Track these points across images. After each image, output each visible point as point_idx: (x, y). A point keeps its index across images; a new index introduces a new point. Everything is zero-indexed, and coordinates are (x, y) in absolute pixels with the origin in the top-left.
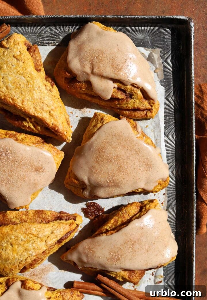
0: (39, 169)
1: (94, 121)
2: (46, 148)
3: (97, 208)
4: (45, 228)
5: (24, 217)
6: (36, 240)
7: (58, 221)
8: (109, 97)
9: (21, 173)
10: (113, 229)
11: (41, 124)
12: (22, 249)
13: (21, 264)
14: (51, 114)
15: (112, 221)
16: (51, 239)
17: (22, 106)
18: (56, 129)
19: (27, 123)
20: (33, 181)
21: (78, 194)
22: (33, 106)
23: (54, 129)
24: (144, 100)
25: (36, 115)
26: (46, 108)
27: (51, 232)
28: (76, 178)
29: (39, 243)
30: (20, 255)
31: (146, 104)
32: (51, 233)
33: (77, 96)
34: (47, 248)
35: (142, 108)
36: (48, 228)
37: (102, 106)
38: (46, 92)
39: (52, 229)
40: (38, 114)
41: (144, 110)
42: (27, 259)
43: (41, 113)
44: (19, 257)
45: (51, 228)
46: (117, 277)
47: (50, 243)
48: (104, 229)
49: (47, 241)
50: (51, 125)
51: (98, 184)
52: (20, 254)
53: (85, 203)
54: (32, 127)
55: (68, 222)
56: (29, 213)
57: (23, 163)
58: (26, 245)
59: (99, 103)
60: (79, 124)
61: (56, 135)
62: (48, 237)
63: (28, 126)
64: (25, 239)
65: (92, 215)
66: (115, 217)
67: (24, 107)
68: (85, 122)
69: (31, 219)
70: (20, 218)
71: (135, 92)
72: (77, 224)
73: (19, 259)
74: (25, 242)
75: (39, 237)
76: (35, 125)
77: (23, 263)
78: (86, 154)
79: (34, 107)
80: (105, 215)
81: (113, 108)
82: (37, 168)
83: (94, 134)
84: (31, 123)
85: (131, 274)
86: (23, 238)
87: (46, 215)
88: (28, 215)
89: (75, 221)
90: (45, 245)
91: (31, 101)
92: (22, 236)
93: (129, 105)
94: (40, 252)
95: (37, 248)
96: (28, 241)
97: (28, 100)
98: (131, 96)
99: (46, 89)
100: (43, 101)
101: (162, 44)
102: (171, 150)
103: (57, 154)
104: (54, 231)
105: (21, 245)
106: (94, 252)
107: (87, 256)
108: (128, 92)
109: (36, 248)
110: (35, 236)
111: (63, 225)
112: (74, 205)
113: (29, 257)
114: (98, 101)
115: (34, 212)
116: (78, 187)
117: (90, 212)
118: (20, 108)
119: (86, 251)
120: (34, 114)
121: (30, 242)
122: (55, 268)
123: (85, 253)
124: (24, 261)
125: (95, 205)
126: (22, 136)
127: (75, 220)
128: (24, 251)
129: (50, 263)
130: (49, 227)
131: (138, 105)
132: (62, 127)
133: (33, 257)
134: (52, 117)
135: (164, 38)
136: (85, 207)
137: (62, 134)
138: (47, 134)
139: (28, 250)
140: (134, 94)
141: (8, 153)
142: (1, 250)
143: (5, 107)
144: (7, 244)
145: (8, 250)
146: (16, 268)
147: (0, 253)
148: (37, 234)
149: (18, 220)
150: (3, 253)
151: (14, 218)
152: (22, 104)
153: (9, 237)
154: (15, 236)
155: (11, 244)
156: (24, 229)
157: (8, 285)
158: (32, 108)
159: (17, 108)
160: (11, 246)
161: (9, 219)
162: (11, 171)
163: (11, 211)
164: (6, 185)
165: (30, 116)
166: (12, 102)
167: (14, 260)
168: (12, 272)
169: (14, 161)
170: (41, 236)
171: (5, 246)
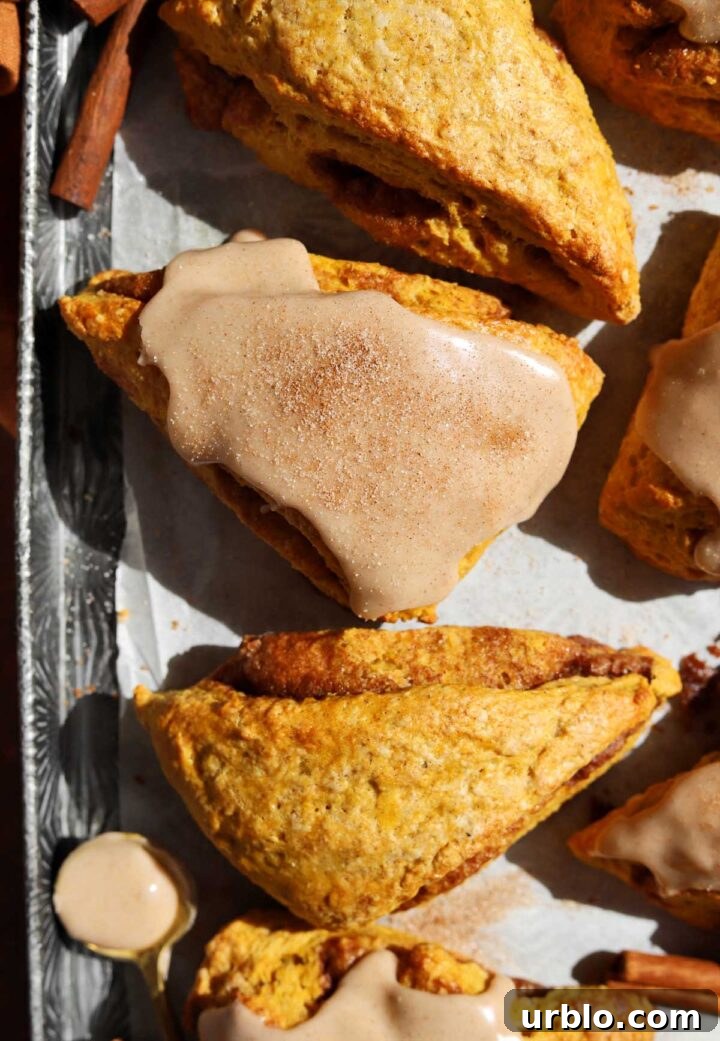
0: (507, 438)
2: (535, 344)
4: (532, 708)
5: (424, 659)
6: (491, 766)
7: (577, 679)
9: (430, 454)
11: (516, 233)
12: (422, 804)
13: (416, 874)
14: (567, 186)
16: (554, 761)
17: (441, 145)
18: (590, 255)
19: (444, 228)
20: (480, 493)
22: (485, 144)
23: (577, 254)
25: (503, 187)
26: (545, 158)
27: (554, 728)
28: (673, 483)
29: (502, 782)
30: (412, 835)
32: (557, 735)
36: (543, 711)
38: (544, 83)
39: (562, 715)
40: (511, 185)
42: (446, 852)
43: (523, 181)
44: (410, 841)
45: (556, 713)
47: (550, 780)
49: (537, 773)
50: (567, 236)
52: (414, 828)
54: (468, 245)
55: (618, 683)
56: (448, 641)
57: (439, 407)
58: (444, 788)
60: (660, 241)
61: (574, 285)
62: (544, 750)
63: (446, 243)
64: (441, 761)
67: (450, 147)
68: (687, 236)
69: (457, 668)
70: (408, 663)
72: (660, 692)
73: (405, 852)
74: (439, 773)
75: (504, 752)
76: (485, 234)
77: (426, 869)
79: (493, 151)
82: (501, 433)
84: (466, 226)
86: (431, 756)
87: (526, 649)
88: (441, 649)
89: (650, 682)
90: (527, 790)
91: (479, 124)
92: (425, 746)
94: (505, 823)
95: (492, 804)
96: (452, 770)
97: (464, 118)
99: (546, 72)
100: (533, 127)
103: (583, 371)
104: (569, 723)
105: (419, 786)
109: (489, 801)
110: (487, 748)
111: (606, 697)
113: (456, 842)
115: (468, 636)
116: (671, 528)
118: (427, 154)
121: (459, 772)
124: (429, 863)
126: (422, 285)
127: (647, 673)
128: (430, 818)
129: (514, 869)
130: (545, 706)
132: (614, 248)
133: (473, 843)
134: (570, 200)
137: (611, 278)
138: (534, 280)
139: (451, 811)
141: (369, 358)
142: (323, 810)
143: (346, 151)
144: (356, 783)
145: (356, 812)
146: (389, 896)
147: (320, 824)
148: (497, 740)
149: (399, 673)
150: (333, 823)
151: (377, 661)
152: (439, 135)
153: (367, 750)
154: (393, 747)
155: (374, 784)
156: (437, 713)
157: (335, 971)
158: (484, 155)
159: (415, 153)
160: (371, 793)
161: (355, 668)
162: (384, 442)
163: (363, 631)
164: (358, 508)
165: (468, 193)
166: (391, 127)
167: (381, 856)
168: (368, 913)
169: (398, 397)
170: (510, 745)
171: (345, 793)
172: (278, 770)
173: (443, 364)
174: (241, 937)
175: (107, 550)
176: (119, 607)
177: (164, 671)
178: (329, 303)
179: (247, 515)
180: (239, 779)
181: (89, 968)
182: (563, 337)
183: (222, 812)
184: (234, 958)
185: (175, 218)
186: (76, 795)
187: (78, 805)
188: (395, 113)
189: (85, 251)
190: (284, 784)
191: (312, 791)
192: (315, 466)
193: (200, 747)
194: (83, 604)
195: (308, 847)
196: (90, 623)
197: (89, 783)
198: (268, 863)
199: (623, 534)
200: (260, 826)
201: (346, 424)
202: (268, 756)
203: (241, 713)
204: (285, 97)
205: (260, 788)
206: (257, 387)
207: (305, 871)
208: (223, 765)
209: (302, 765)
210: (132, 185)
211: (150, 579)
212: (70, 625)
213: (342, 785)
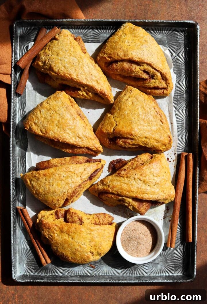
5: (63, 162)
6: (74, 176)
7: (88, 163)
12: (64, 183)
14: (98, 82)
16: (84, 175)
18: (103, 93)
19: (81, 92)
29: (76, 178)
32: (84, 170)
34: (82, 181)
42: (69, 190)
44: (63, 189)
45: (84, 167)
47: (84, 178)
49: (81, 176)
52: (63, 187)
54: (85, 94)
55: (95, 163)
62: (82, 173)
64: (66, 176)
67: (79, 79)
72: (102, 164)
73: (63, 191)
74: (66, 178)
77: (66, 194)
84: (84, 91)
86: (64, 175)
87: (79, 159)
88: (66, 160)
90: (80, 179)
94: (77, 185)
96: (68, 177)
100: (91, 74)
104: (86, 168)
105: (63, 180)
109: (74, 181)
110: (73, 173)
111: (92, 164)
113: (70, 188)
120: (86, 83)
124: (66, 192)
127: (100, 162)
128: (65, 185)
132: (107, 91)
133: (73, 188)
137: (107, 96)
139: (69, 184)
142: (49, 186)
143: (64, 82)
145: (54, 185)
146: (61, 199)
147: (49, 188)
148: (74, 171)
149: (59, 164)
150: (51, 188)
151: (56, 163)
152: (77, 77)
154: (58, 174)
156: (64, 168)
159: (74, 80)
161: (52, 164)
165: (83, 86)
166: (70, 77)
168: (59, 202)
170: (76, 172)
171: (52, 183)
172: (42, 181)
184: (42, 216)
188: (70, 75)
190: (43, 183)
191: (47, 183)
195: (48, 192)
198: (43, 197)
200: (40, 190)
202: (40, 179)
204: (54, 75)
207: (48, 197)
208: (34, 182)
209: (45, 179)
213: (51, 181)
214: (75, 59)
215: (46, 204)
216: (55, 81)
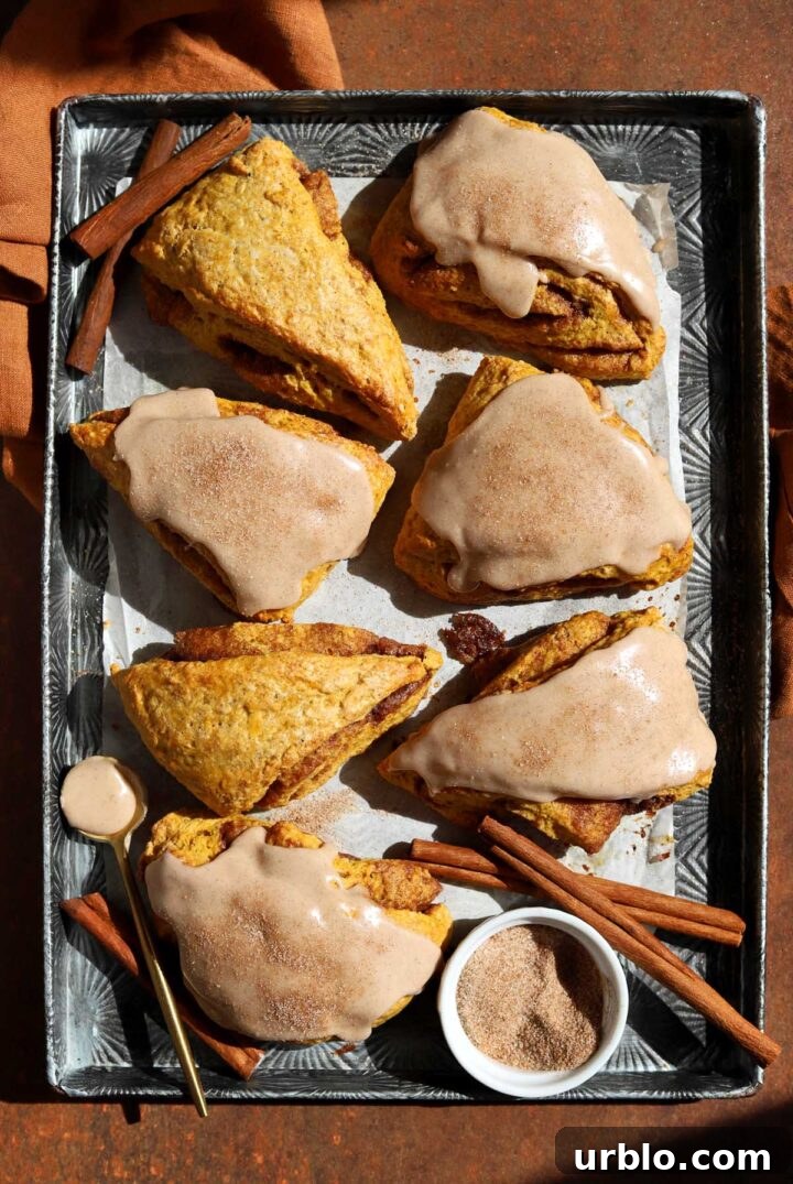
0: (327, 504)
1: (482, 378)
2: (347, 448)
3: (483, 629)
4: (342, 665)
5: (281, 639)
6: (316, 699)
7: (375, 655)
8: (525, 310)
9: (279, 510)
10: (533, 679)
11: (336, 382)
12: (274, 721)
13: (272, 765)
14: (364, 353)
15: (529, 658)
16: (355, 699)
17: (288, 328)
18: (378, 394)
19: (295, 380)
20: (311, 536)
21: (431, 585)
22: (314, 328)
23: (370, 393)
24: (623, 322)
25: (325, 353)
26: (350, 336)
27: (356, 679)
28: (430, 533)
29: (323, 709)
30: (269, 740)
31: (627, 334)
32: (358, 683)
33: (434, 312)
34: (346, 724)
35: (616, 344)
36: (349, 668)
37: (505, 341)
38: (351, 292)
39: (361, 672)
40: (330, 352)
41: (620, 352)
42: (289, 752)
43: (337, 349)
44: (268, 744)
45: (358, 670)
46: (539, 822)
47: (354, 710)
48: (503, 682)
49: (345, 705)
50: (364, 383)
51: (491, 548)
52: (270, 736)
53: (450, 616)
54: (310, 390)
55: (401, 659)
56: (297, 631)
57: (286, 483)
59: (493, 334)
60: (436, 392)
61: (375, 416)
62: (349, 691)
63: (297, 390)
64: (285, 695)
65: (468, 651)
66: (536, 649)
67: (293, 330)
68: (452, 389)
69: (300, 645)
70: (271, 641)
71: (596, 298)
72: (429, 666)
73: (265, 751)
74: (285, 702)
75: (324, 690)
76: (319, 384)
77: (278, 762)
78: (459, 465)
79: (319, 332)
80: (507, 649)
81: (535, 346)
82: (323, 500)
83: (481, 410)
84: (308, 378)
85: (581, 814)
86: (280, 691)
87: (343, 635)
88: (292, 635)
89: (422, 661)
90: (339, 716)
91: (311, 315)
92: (276, 685)
93: (580, 337)
94: (325, 735)
95: (318, 723)
96: (293, 700)
97: (302, 312)
98: (586, 308)
99: (353, 285)
100: (343, 317)
101: (673, 173)
102: (699, 471)
103: (377, 466)
104: (365, 676)
105: (273, 710)
106: (476, 739)
107: (457, 753)
108: (577, 298)
109: (315, 720)
110: (314, 688)
112: (419, 620)
113: (296, 745)
114: (493, 325)
115: (309, 628)
116: (433, 563)
117: (465, 642)
118: (280, 334)
119: (455, 739)
120: (319, 350)
121: (297, 702)
122: (361, 803)
123: (450, 744)
124: (279, 758)
125: (479, 622)
126: (283, 415)
127: (422, 656)
128: (279, 730)
129: (346, 787)
130: (351, 665)
131: (605, 335)
132: (393, 391)
133: (305, 747)
134: (366, 361)
135: (680, 155)
136: (449, 627)
137: (393, 409)
138: (349, 412)
139: (293, 726)
140: (596, 303)
141: (245, 453)
142: (217, 726)
143: (237, 334)
144: (235, 708)
145: (236, 726)
146: (256, 780)
147: (215, 735)
148: (319, 683)
149: (263, 646)
150: (222, 733)
151: (252, 641)
152: (287, 322)
153: (241, 687)
154: (257, 685)
155: (246, 708)
156: (283, 665)
157: (228, 838)
158: (314, 334)
159: (273, 333)
160: (245, 715)
161: (239, 644)
162: (253, 502)
163: (246, 624)
164: (238, 543)
165: (306, 357)
166: (259, 317)
167: (250, 753)
168: (244, 793)
169: (261, 476)
170: (328, 686)
171: (229, 714)
172: (191, 702)
173: (289, 458)
174: (173, 821)
175: (98, 584)
176: (104, 620)
177: (131, 659)
178: (223, 421)
179: (177, 552)
180: (169, 710)
181: (82, 849)
182: (365, 446)
183: (159, 732)
184: (168, 832)
185: (142, 379)
186: (76, 739)
187: (78, 745)
188: (262, 310)
189: (87, 401)
190: (194, 710)
191: (210, 713)
192: (212, 517)
193: (146, 693)
194: (82, 618)
195: (209, 749)
196: (87, 630)
197: (84, 731)
198: (188, 764)
199: (407, 571)
200: (180, 738)
201: (231, 492)
202: (185, 693)
203: (170, 669)
204: (201, 302)
205: (180, 714)
206: (180, 471)
207: (207, 766)
208: (160, 702)
209: (205, 698)
210: (116, 359)
211: (123, 600)
212: (74, 631)
213: (228, 709)
214: (290, 253)
215: (195, 791)
216: (206, 322)
